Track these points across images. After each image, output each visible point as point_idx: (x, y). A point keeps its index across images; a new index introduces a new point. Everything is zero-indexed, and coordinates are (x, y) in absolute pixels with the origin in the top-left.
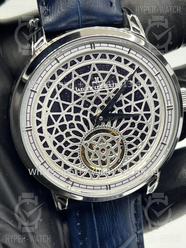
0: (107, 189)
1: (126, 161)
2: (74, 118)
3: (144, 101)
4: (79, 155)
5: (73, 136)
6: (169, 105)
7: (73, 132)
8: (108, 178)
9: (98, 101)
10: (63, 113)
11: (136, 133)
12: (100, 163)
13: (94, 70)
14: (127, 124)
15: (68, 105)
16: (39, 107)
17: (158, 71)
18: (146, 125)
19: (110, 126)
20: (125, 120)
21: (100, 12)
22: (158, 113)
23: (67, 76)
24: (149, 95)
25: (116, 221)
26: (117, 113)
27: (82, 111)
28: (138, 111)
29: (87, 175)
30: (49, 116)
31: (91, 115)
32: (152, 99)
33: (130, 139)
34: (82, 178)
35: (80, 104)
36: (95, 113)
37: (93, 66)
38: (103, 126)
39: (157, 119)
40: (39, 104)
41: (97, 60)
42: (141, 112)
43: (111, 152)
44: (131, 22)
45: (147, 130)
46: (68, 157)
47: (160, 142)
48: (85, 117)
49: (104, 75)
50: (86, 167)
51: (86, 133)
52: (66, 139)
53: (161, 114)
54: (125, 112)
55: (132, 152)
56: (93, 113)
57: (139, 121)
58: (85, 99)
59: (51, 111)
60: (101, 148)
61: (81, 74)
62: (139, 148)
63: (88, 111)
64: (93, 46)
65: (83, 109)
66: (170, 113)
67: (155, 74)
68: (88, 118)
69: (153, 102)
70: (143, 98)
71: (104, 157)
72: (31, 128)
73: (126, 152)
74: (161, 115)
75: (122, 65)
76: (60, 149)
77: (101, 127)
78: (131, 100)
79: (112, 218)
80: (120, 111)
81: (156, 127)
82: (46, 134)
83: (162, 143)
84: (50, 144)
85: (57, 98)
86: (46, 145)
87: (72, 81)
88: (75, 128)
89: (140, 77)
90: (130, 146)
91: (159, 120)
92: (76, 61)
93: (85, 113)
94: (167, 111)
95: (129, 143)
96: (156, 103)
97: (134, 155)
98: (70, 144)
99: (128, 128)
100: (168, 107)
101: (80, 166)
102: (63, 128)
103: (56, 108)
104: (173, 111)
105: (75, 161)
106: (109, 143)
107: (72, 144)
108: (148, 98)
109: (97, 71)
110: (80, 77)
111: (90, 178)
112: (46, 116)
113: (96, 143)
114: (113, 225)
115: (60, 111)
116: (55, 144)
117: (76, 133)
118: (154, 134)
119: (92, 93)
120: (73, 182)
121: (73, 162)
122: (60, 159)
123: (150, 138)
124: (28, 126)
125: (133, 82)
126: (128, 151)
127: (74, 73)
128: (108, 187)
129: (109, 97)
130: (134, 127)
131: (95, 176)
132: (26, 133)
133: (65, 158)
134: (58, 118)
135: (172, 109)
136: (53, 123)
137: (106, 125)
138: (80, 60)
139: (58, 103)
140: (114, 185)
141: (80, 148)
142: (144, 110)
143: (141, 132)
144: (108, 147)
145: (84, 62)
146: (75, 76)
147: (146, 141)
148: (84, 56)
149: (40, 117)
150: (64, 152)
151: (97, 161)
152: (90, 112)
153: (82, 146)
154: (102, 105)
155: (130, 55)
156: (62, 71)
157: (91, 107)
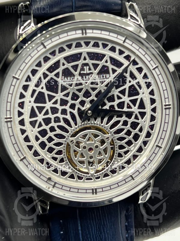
1: (116, 163)
2: (60, 111)
3: (139, 97)
4: (63, 153)
5: (58, 131)
6: (167, 103)
7: (58, 127)
8: (95, 181)
9: (87, 94)
10: (48, 105)
11: (129, 133)
12: (86, 163)
13: (85, 59)
14: (119, 121)
15: (54, 97)
16: (22, 96)
17: (156, 65)
18: (140, 125)
19: (99, 123)
20: (117, 117)
22: (155, 112)
23: (55, 64)
24: (145, 91)
25: (104, 232)
26: (108, 108)
27: (69, 104)
28: (132, 108)
29: (72, 177)
30: (33, 107)
31: (79, 109)
32: (148, 96)
33: (121, 139)
34: (66, 179)
35: (68, 97)
36: (83, 107)
37: (84, 55)
38: (92, 122)
39: (153, 118)
40: (21, 93)
41: (89, 48)
42: (135, 109)
43: (100, 153)
44: (129, 9)
45: (141, 130)
46: (51, 154)
47: (155, 145)
48: (72, 111)
49: (95, 66)
51: (73, 129)
52: (50, 134)
53: (158, 113)
54: (117, 109)
55: (123, 154)
56: (81, 107)
57: (133, 119)
58: (73, 91)
59: (35, 102)
60: (88, 147)
61: (70, 63)
62: (132, 149)
63: (76, 104)
64: (84, 32)
65: (71, 102)
66: (167, 113)
67: (153, 68)
68: (75, 112)
69: (149, 99)
70: (138, 94)
71: (91, 157)
72: (11, 119)
73: (116, 153)
74: (158, 115)
75: (116, 56)
76: (43, 145)
77: (89, 124)
78: (125, 96)
79: (99, 228)
80: (112, 106)
81: (152, 127)
82: (28, 127)
83: (157, 146)
84: (32, 138)
85: (42, 88)
86: (27, 139)
87: (60, 70)
88: (60, 122)
89: (136, 70)
90: (121, 147)
91: (155, 120)
92: (66, 48)
93: (73, 106)
94: (164, 110)
95: (120, 143)
96: (153, 101)
97: (125, 157)
98: (54, 140)
99: (119, 126)
100: (166, 105)
102: (47, 121)
103: (40, 98)
104: (171, 110)
105: (58, 160)
106: (98, 142)
107: (57, 140)
108: (144, 95)
109: (88, 61)
110: (69, 66)
111: (75, 180)
113: (84, 141)
114: (100, 236)
115: (45, 103)
116: (37, 139)
117: (61, 128)
118: (148, 135)
120: (55, 183)
121: (56, 161)
122: (42, 156)
123: (143, 139)
124: (8, 117)
125: (128, 75)
126: (119, 152)
127: (63, 61)
128: (94, 191)
129: (100, 91)
130: (127, 125)
131: (80, 178)
132: (6, 124)
133: (48, 155)
134: (42, 111)
135: (169, 108)
136: (36, 116)
137: (95, 121)
138: (70, 46)
139: (43, 94)
140: (101, 190)
141: (66, 146)
142: (139, 108)
143: (134, 132)
144: (97, 147)
145: (74, 49)
146: (64, 65)
147: (140, 143)
148: (74, 43)
149: (23, 108)
150: (47, 148)
151: (84, 161)
152: (78, 105)
153: (68, 143)
154: (92, 99)
155: (125, 44)
156: (49, 59)
157: (79, 100)
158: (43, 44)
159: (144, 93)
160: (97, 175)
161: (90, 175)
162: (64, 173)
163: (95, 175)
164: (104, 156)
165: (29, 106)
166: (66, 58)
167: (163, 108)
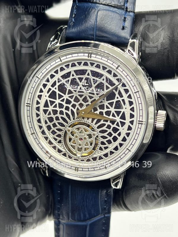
0: (75, 171)
1: (97, 153)
2: (64, 107)
3: (122, 111)
4: (62, 137)
5: (61, 121)
6: (141, 120)
8: (79, 162)
9: (85, 100)
10: (58, 101)
11: (110, 134)
12: (76, 148)
13: (88, 75)
14: (105, 125)
15: (63, 96)
16: (41, 91)
17: (137, 90)
18: (119, 130)
19: (90, 122)
20: (103, 121)
21: (112, 31)
22: (132, 124)
23: (67, 73)
27: (71, 104)
28: (115, 117)
29: (65, 155)
30: (47, 100)
31: (78, 109)
32: (129, 111)
33: (104, 137)
34: (60, 155)
35: (72, 98)
36: (81, 108)
37: (89, 72)
38: (85, 120)
39: (130, 128)
40: (41, 89)
41: (93, 67)
42: (118, 119)
43: (87, 143)
45: (119, 134)
46: (53, 135)
47: (126, 148)
48: (73, 109)
50: (64, 148)
51: (71, 121)
52: (55, 121)
53: (134, 125)
55: (103, 149)
56: (79, 108)
57: (115, 126)
58: (75, 95)
59: (49, 97)
60: (79, 137)
61: (78, 75)
62: (110, 147)
63: (77, 105)
64: (90, 55)
65: (73, 103)
66: (140, 127)
67: (134, 92)
68: (75, 110)
69: (130, 114)
70: (122, 108)
71: (80, 145)
72: (30, 105)
73: (98, 146)
74: (134, 127)
75: (111, 77)
76: (49, 128)
77: (83, 121)
78: (112, 107)
81: (128, 134)
82: (41, 112)
83: (127, 149)
84: (43, 121)
85: (56, 89)
86: (39, 121)
88: (63, 115)
89: (123, 90)
90: (103, 143)
91: (131, 130)
92: (77, 64)
93: (74, 106)
95: (103, 140)
96: (132, 116)
97: (104, 151)
98: (57, 126)
99: (104, 128)
100: (139, 121)
101: (60, 145)
102: (55, 112)
103: (53, 95)
104: (143, 126)
105: (58, 141)
106: (87, 135)
109: (90, 76)
110: (76, 77)
111: (67, 158)
112: (44, 100)
113: (77, 132)
115: (56, 99)
116: (46, 123)
117: (63, 119)
119: (83, 92)
120: (51, 156)
121: (56, 141)
122: (47, 135)
123: (120, 141)
124: (28, 103)
125: (117, 93)
126: (100, 146)
127: (73, 73)
128: (77, 169)
129: (95, 99)
130: (110, 129)
131: (70, 157)
132: (26, 107)
133: (51, 136)
134: (53, 104)
135: (142, 124)
136: (48, 106)
137: (88, 120)
138: (80, 64)
139: (55, 92)
140: (81, 169)
141: (64, 132)
142: (121, 118)
143: (114, 135)
144: (85, 138)
145: (82, 66)
146: (73, 75)
147: (117, 143)
148: (83, 62)
149: (40, 99)
150: (51, 131)
151: (75, 146)
152: (77, 106)
153: (66, 131)
154: (88, 104)
155: (118, 70)
156: (64, 69)
157: (79, 103)
158: (60, 58)
159: (127, 108)
160: (82, 158)
161: (77, 157)
162: (60, 151)
163: (80, 158)
164: (89, 147)
165: (45, 99)
166: (75, 71)
167: (137, 123)
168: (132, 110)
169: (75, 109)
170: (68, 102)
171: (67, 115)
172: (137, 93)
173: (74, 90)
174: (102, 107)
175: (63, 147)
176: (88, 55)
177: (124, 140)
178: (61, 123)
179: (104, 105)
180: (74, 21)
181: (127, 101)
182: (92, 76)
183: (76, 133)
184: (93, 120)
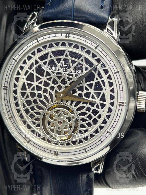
2: (43, 90)
3: (102, 92)
4: (40, 121)
5: (39, 104)
6: (121, 101)
7: (40, 101)
8: (59, 146)
9: (64, 82)
10: (35, 84)
11: (90, 117)
12: (55, 132)
13: (66, 55)
14: (84, 107)
15: (41, 79)
17: (117, 70)
18: (99, 113)
19: (69, 105)
20: (83, 103)
22: (113, 106)
23: (45, 55)
24: (108, 88)
28: (95, 99)
29: (44, 139)
30: (24, 83)
31: (56, 91)
32: (109, 93)
33: (84, 120)
35: (50, 81)
36: (60, 90)
37: (67, 52)
38: (64, 103)
39: (110, 110)
40: (18, 71)
41: (71, 48)
42: (97, 101)
43: (66, 126)
45: (99, 117)
46: (32, 119)
47: (107, 131)
48: (51, 91)
49: (73, 62)
50: (43, 132)
51: (50, 104)
52: (33, 104)
55: (83, 132)
56: (58, 90)
57: (94, 108)
58: (54, 77)
59: (27, 79)
60: (58, 120)
61: (56, 56)
62: (90, 130)
65: (51, 85)
66: (120, 109)
67: (115, 72)
68: (53, 93)
69: (110, 95)
70: (102, 89)
71: (59, 128)
72: (7, 88)
73: (78, 130)
74: (114, 108)
75: (90, 57)
76: (27, 111)
77: (62, 103)
78: (91, 89)
80: (81, 95)
81: (108, 117)
82: (19, 96)
84: (20, 105)
85: (33, 71)
86: (17, 104)
87: (47, 60)
88: (42, 97)
89: (103, 71)
90: (83, 126)
91: (111, 112)
92: (54, 45)
93: (52, 88)
95: (82, 123)
96: (112, 97)
97: (84, 134)
98: (35, 109)
99: (84, 110)
100: (120, 102)
101: (39, 129)
102: (33, 95)
103: (30, 77)
104: (124, 107)
105: (36, 124)
106: (66, 118)
110: (54, 58)
111: (45, 142)
112: (22, 83)
115: (33, 81)
116: (24, 106)
119: (61, 74)
120: (30, 140)
122: (25, 119)
123: (100, 124)
124: (5, 86)
125: (96, 74)
126: (80, 129)
127: (51, 54)
128: (56, 154)
129: (74, 81)
130: (89, 111)
131: (49, 141)
132: (3, 90)
133: (29, 119)
134: (30, 87)
135: (123, 105)
136: (26, 89)
137: (67, 103)
138: (57, 44)
139: (33, 74)
140: (61, 154)
141: (43, 115)
142: (101, 100)
143: (94, 117)
144: (64, 121)
145: (60, 47)
146: (51, 57)
147: (97, 126)
148: (61, 43)
149: (18, 82)
150: (29, 114)
151: (54, 130)
152: (56, 88)
153: (44, 114)
154: (66, 86)
155: (97, 50)
156: (42, 50)
157: (57, 85)
158: (37, 39)
159: (106, 89)
160: (62, 142)
161: (56, 141)
163: (60, 141)
164: (69, 130)
165: (22, 81)
166: (53, 52)
167: (118, 105)
168: (112, 91)
169: (53, 91)
170: (46, 84)
171: (45, 97)
172: (117, 74)
173: (52, 72)
174: (81, 89)
175: (41, 131)
176: (66, 35)
177: (105, 122)
178: (40, 106)
179: (83, 86)
180: (51, 2)
181: (107, 81)
182: (70, 57)
183: (55, 116)
184: (72, 102)
